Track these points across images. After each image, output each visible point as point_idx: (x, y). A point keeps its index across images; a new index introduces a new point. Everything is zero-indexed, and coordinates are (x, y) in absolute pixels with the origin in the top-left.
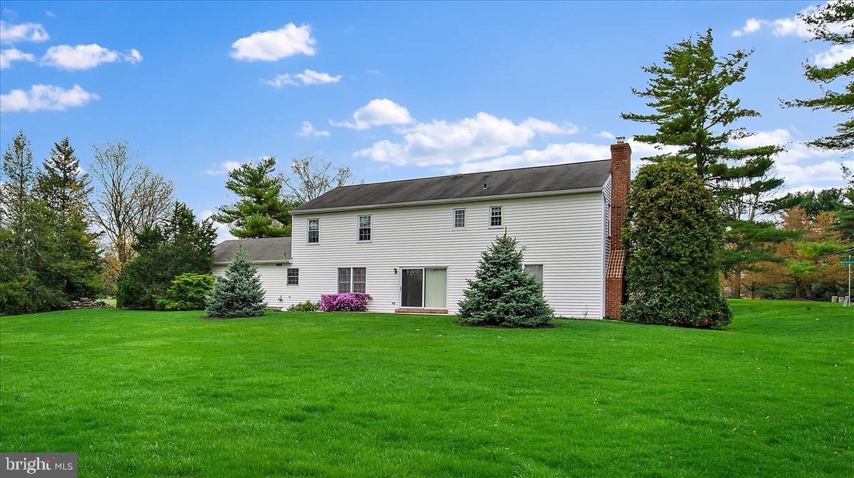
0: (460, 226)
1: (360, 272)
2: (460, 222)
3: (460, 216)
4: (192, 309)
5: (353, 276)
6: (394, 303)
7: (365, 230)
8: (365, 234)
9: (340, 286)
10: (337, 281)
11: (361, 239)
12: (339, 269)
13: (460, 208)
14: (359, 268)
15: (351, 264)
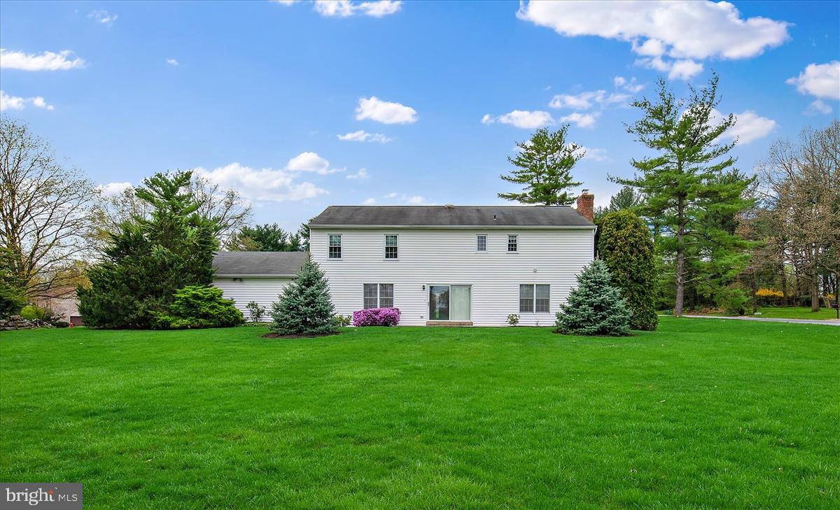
0: (482, 249)
1: (387, 289)
2: (482, 245)
3: (482, 241)
4: (206, 327)
5: (379, 293)
6: (422, 317)
7: (392, 248)
8: (391, 252)
9: (366, 301)
10: (363, 296)
11: (387, 257)
12: (364, 284)
13: (482, 234)
14: (385, 284)
15: (377, 279)
